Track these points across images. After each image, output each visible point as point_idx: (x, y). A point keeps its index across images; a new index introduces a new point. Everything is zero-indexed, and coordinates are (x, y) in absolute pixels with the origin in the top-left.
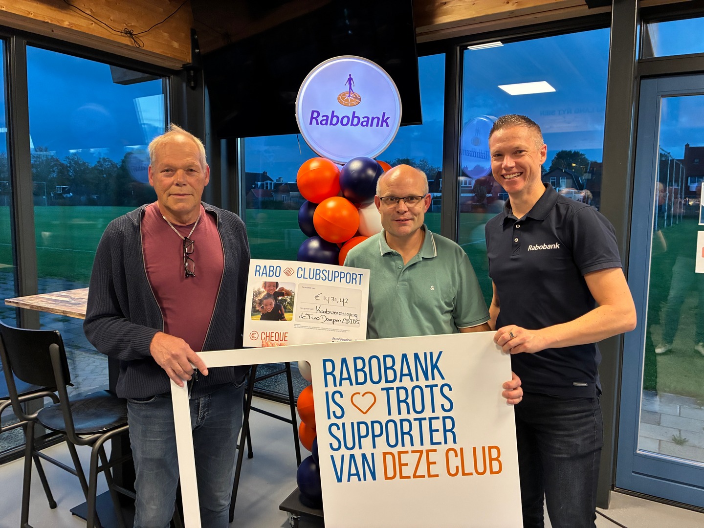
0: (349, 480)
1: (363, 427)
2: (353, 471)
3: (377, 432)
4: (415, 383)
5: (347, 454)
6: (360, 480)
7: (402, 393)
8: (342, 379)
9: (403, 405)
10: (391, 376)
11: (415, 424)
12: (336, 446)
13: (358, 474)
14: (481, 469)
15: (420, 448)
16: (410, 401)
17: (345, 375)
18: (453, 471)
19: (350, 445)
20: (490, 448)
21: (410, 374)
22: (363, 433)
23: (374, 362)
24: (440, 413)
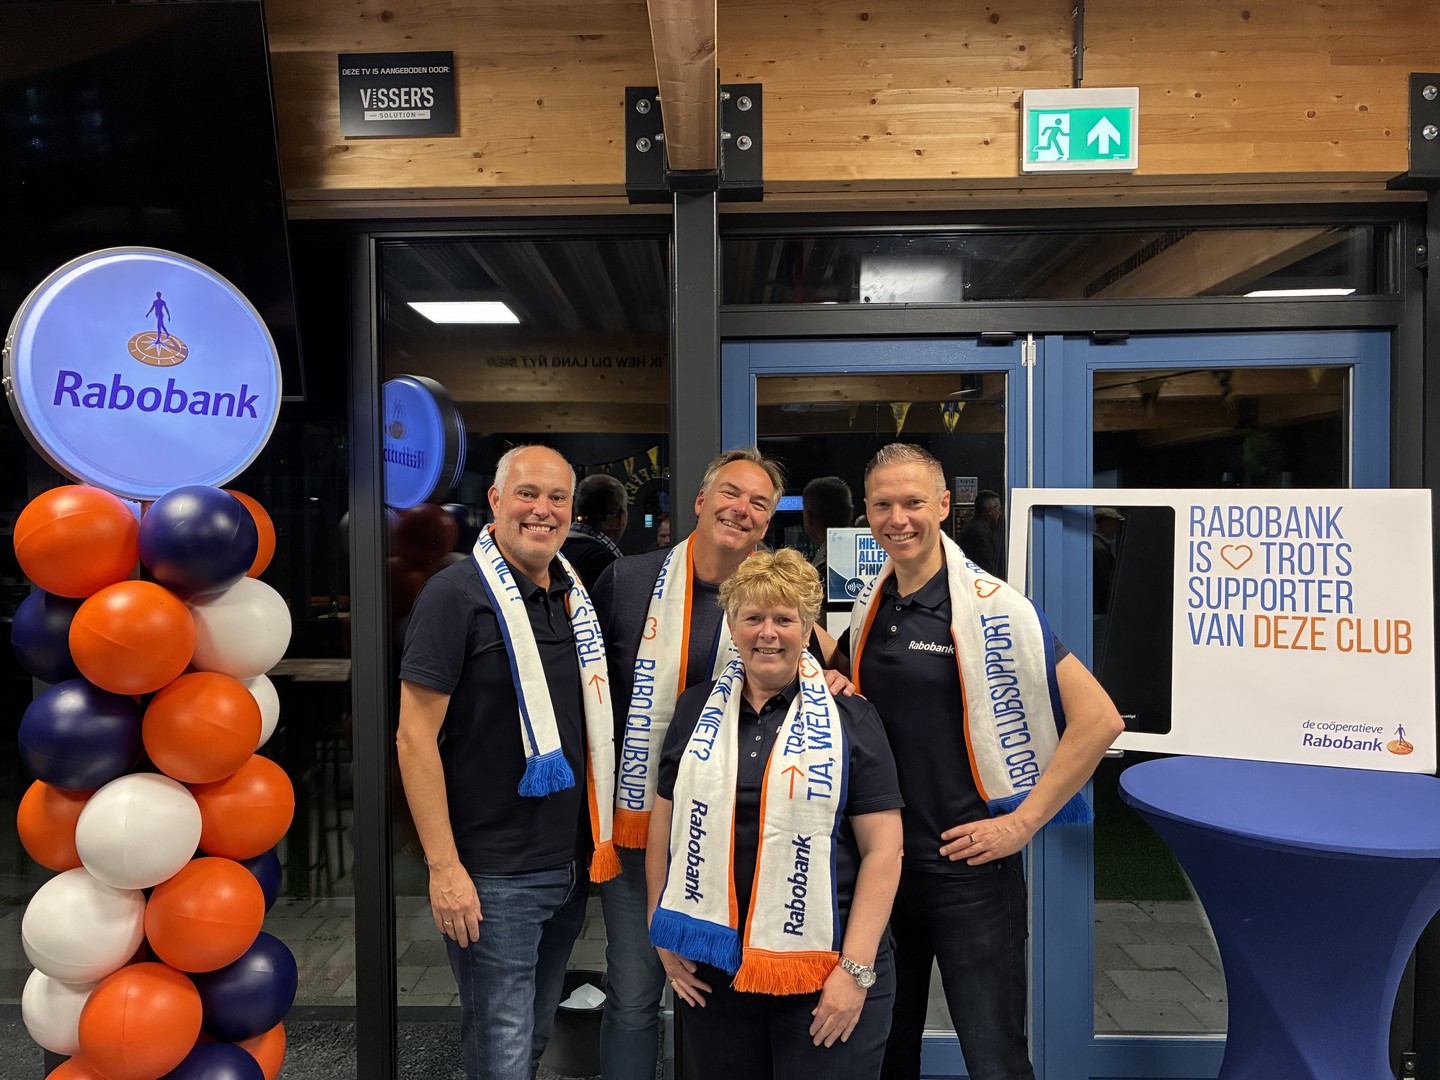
0: (1208, 643)
1: (1232, 585)
2: (1215, 633)
3: (1250, 591)
4: (1304, 540)
5: (1210, 613)
6: (1222, 644)
7: (1287, 551)
8: (1211, 529)
9: (1286, 564)
11: (1301, 587)
12: (1196, 602)
13: (1220, 637)
14: (1383, 646)
15: (1305, 614)
16: (1295, 559)
17: (1217, 525)
18: (1345, 645)
20: (1397, 622)
21: (1298, 530)
22: (1232, 590)
23: (1255, 513)
24: (1333, 576)
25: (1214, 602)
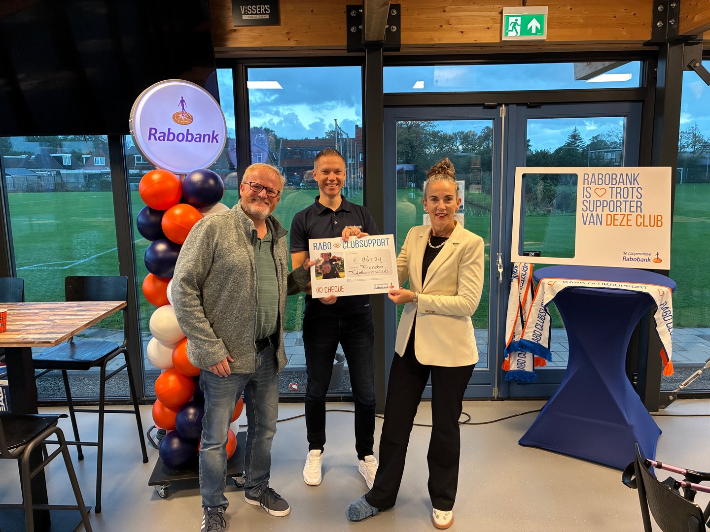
0: (589, 224)
1: (598, 203)
2: (592, 221)
3: (605, 205)
4: (625, 186)
5: (590, 213)
6: (594, 225)
7: (619, 190)
8: (591, 182)
9: (618, 195)
10: (614, 183)
11: (623, 203)
12: (585, 209)
13: (594, 222)
14: (652, 224)
15: (624, 213)
16: (622, 193)
17: (593, 180)
18: (639, 224)
19: (591, 209)
20: (658, 216)
21: (623, 182)
22: (598, 205)
23: (607, 176)
24: (636, 199)
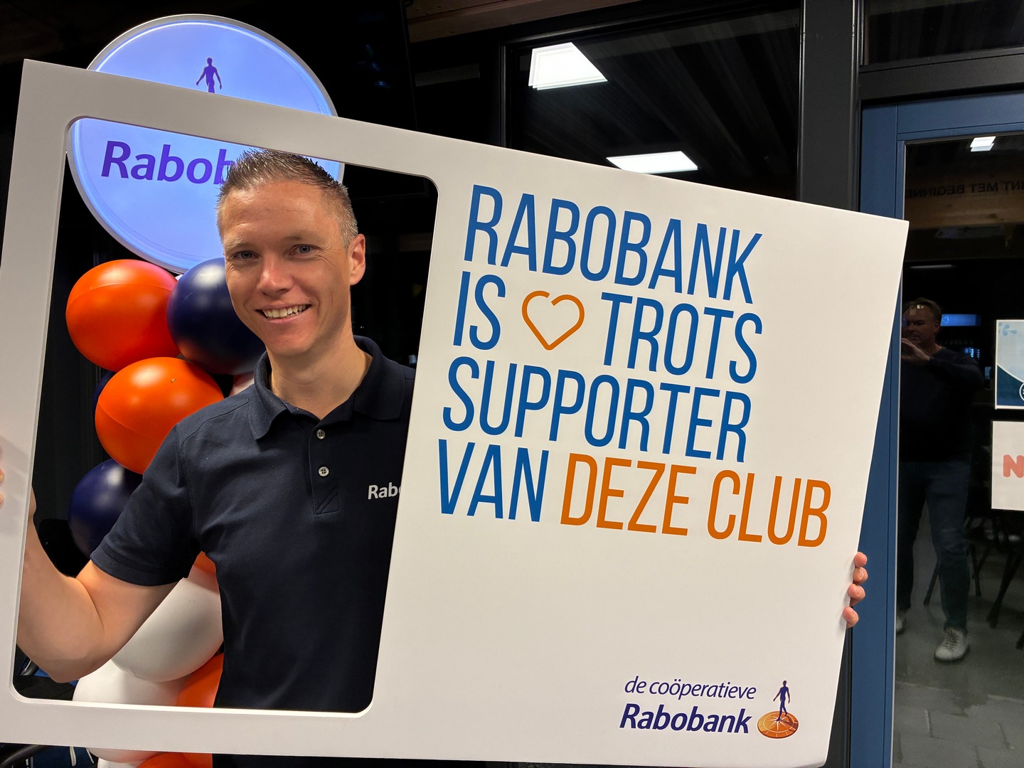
0: (471, 512)
2: (489, 490)
3: (569, 400)
4: (684, 298)
7: (649, 314)
8: (511, 248)
10: (631, 271)
12: (458, 416)
13: (497, 499)
14: (780, 532)
16: (662, 338)
18: (721, 526)
20: (812, 484)
22: (534, 396)
23: (601, 222)
24: (723, 382)
25: (495, 420)
